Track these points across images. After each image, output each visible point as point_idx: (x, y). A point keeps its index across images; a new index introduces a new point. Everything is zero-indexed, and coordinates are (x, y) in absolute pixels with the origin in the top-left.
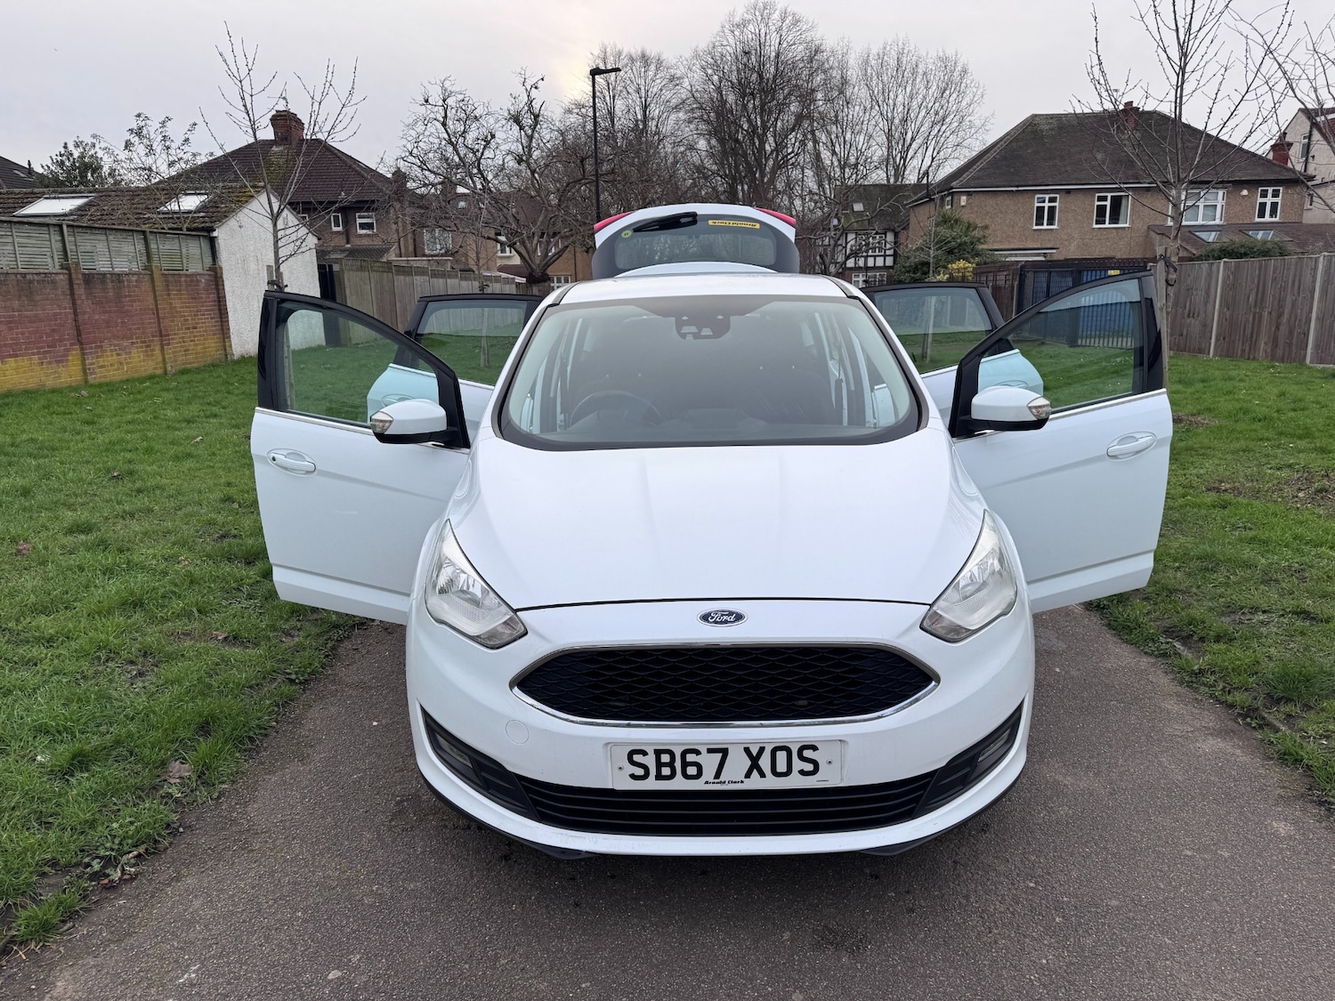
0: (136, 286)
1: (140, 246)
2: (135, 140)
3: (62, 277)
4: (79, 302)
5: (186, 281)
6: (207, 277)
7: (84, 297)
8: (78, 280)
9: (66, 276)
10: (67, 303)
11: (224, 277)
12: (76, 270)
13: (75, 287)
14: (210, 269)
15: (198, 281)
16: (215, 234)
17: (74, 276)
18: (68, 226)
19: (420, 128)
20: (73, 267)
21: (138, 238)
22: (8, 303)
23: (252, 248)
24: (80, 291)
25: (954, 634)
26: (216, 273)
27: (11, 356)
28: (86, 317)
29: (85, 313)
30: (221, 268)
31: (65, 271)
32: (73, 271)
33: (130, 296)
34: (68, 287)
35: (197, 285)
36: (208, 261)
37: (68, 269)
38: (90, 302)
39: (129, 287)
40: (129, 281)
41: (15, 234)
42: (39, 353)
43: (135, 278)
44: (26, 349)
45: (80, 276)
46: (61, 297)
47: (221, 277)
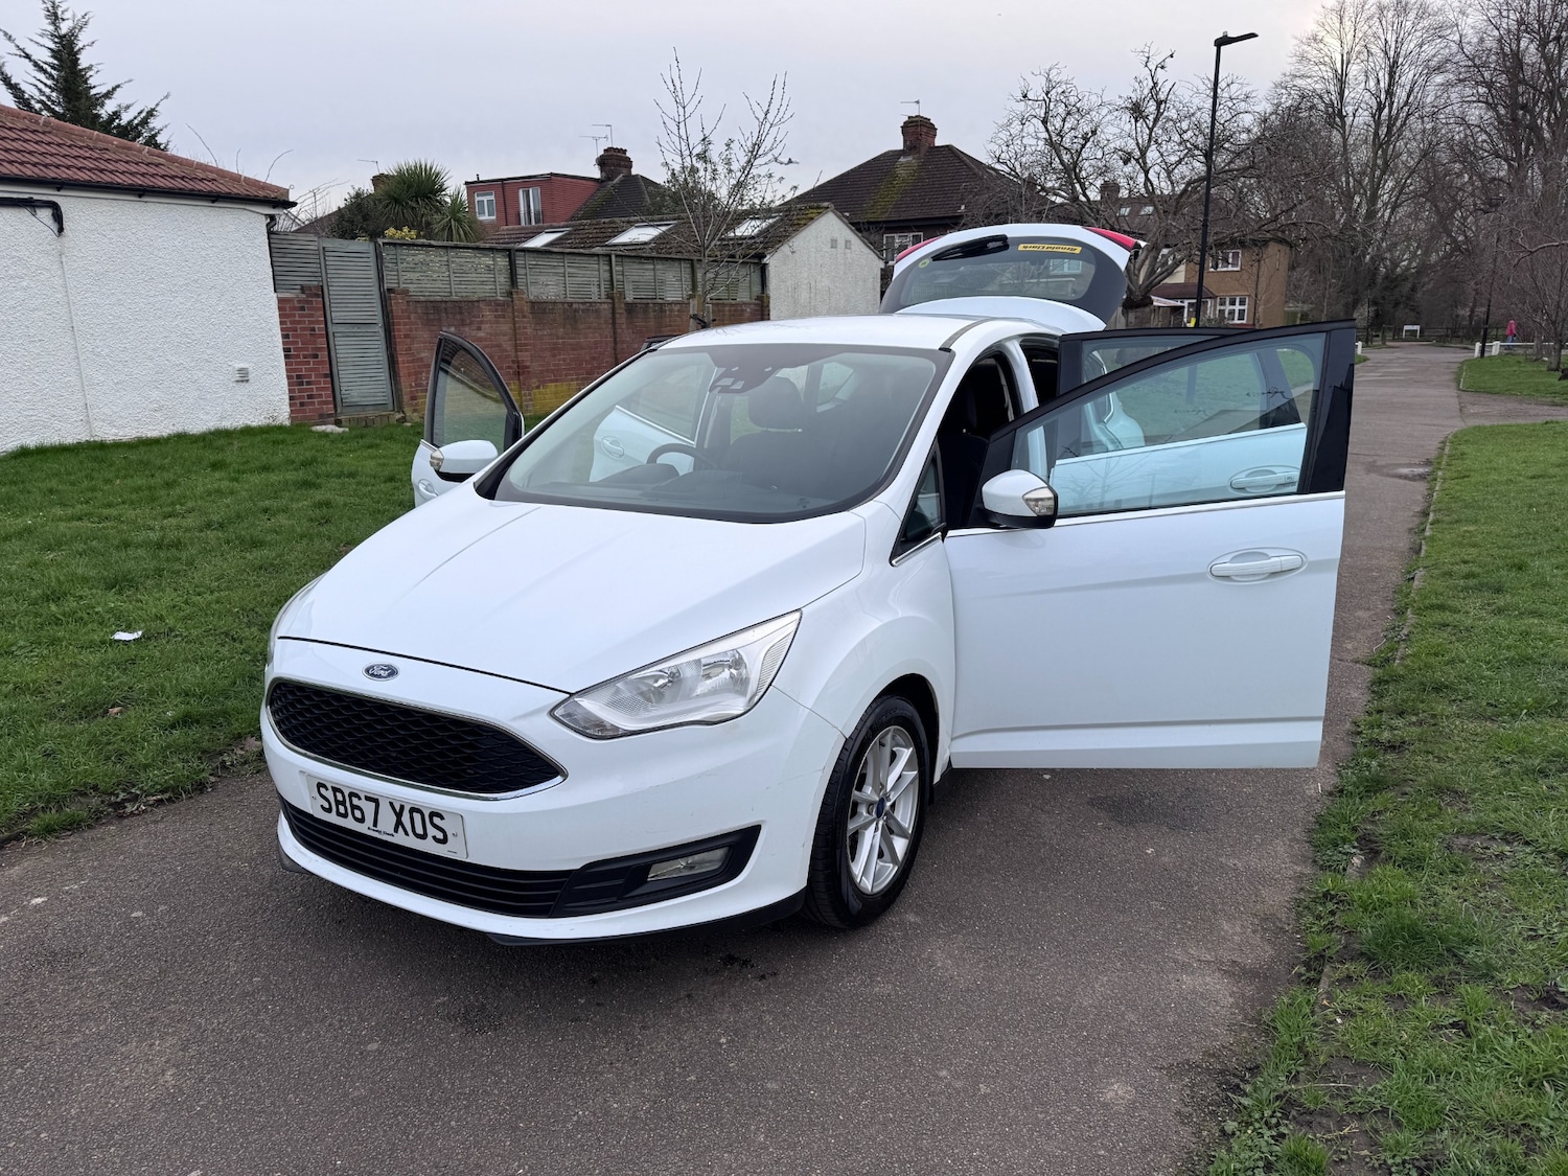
0: (677, 316)
1: (686, 276)
2: (699, 165)
3: (606, 306)
4: (619, 331)
5: (730, 311)
6: (752, 306)
7: (624, 326)
8: (621, 309)
9: (610, 306)
10: (608, 331)
11: (771, 306)
12: (619, 299)
13: (617, 316)
14: (758, 298)
15: (742, 310)
16: (765, 261)
17: (616, 306)
18: (617, 256)
19: (1016, 128)
20: (616, 296)
21: (685, 268)
22: (554, 331)
23: (805, 275)
24: (622, 320)
25: (599, 731)
26: (763, 302)
27: (552, 381)
28: (625, 346)
29: (623, 342)
30: (768, 297)
31: (609, 301)
32: (616, 300)
33: (670, 326)
34: (610, 316)
35: (741, 315)
36: (757, 289)
37: (613, 299)
38: (630, 331)
39: (670, 316)
40: (671, 311)
41: (567, 265)
42: (577, 379)
43: (677, 308)
44: (566, 375)
45: (623, 306)
46: (604, 326)
47: (768, 306)
